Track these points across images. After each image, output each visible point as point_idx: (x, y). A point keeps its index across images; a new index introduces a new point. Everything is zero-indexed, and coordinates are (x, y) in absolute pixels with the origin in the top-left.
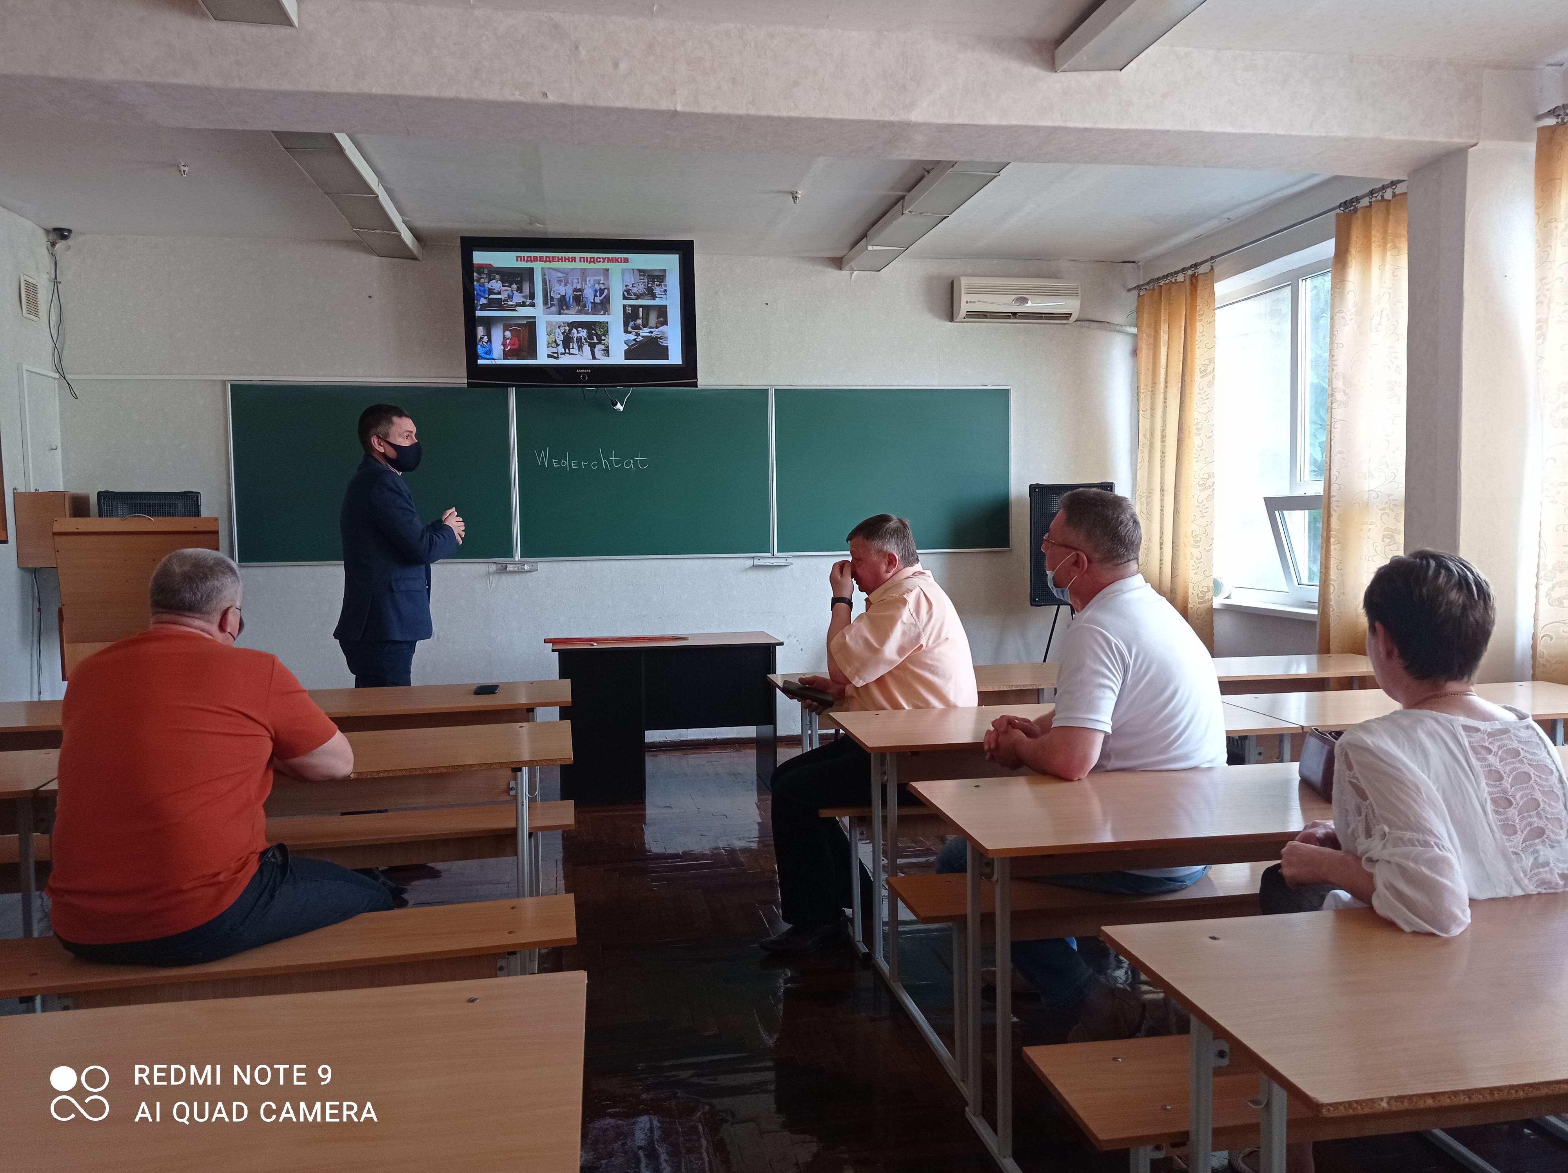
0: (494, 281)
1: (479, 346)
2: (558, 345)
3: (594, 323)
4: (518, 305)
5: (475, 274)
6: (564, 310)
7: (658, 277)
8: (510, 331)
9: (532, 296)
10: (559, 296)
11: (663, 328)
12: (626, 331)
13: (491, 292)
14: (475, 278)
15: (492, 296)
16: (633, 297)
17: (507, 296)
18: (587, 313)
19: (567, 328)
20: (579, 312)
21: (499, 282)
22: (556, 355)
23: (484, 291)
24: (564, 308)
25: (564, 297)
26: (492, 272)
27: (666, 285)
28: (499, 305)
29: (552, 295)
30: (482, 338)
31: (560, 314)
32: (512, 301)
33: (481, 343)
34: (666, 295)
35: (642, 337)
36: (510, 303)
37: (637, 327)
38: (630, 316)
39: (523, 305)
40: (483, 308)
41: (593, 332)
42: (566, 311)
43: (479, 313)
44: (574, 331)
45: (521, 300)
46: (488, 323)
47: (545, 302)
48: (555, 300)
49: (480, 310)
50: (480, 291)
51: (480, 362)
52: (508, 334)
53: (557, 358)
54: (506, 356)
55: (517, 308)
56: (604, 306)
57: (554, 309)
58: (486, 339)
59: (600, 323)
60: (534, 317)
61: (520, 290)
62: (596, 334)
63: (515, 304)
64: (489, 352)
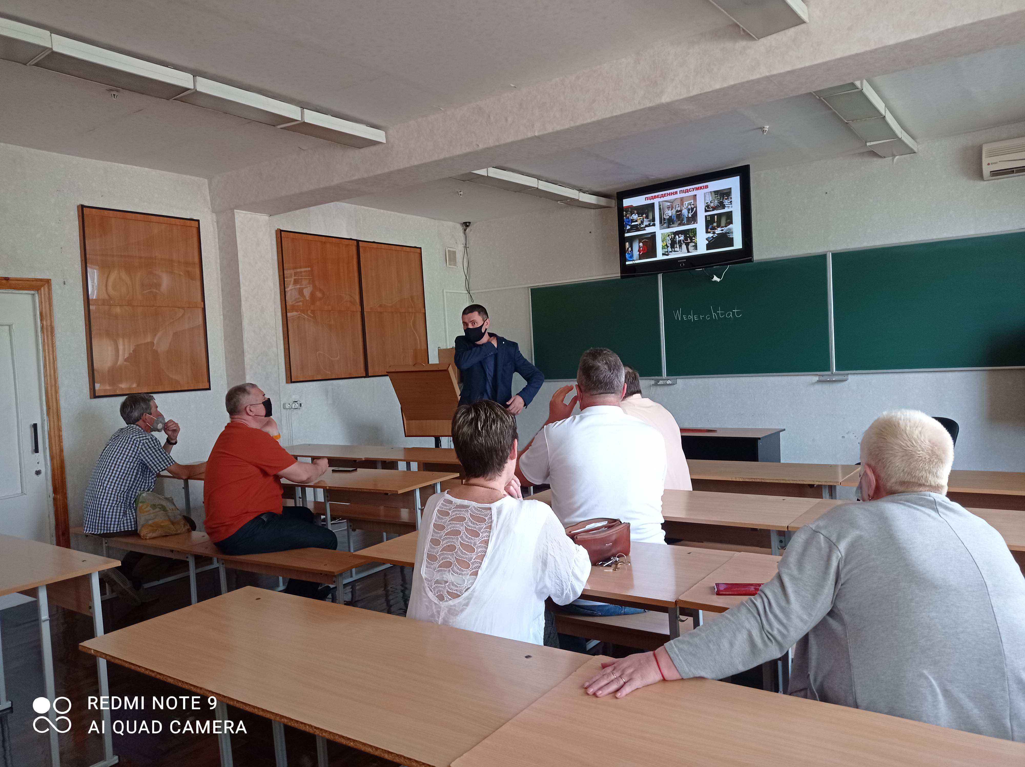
0: (634, 215)
1: (627, 254)
2: (668, 247)
3: (688, 230)
4: (647, 226)
5: (624, 213)
6: (671, 225)
7: (725, 194)
8: (642, 242)
9: (654, 220)
10: (668, 217)
11: (730, 226)
12: (707, 232)
13: (633, 221)
14: (624, 215)
15: (633, 224)
16: (711, 209)
17: (640, 222)
18: (684, 224)
19: (673, 236)
20: (680, 225)
21: (637, 215)
22: (667, 253)
23: (629, 222)
24: (671, 223)
25: (671, 217)
26: (632, 209)
27: (731, 198)
28: (637, 228)
29: (664, 217)
30: (628, 249)
31: (669, 227)
32: (643, 225)
33: (627, 252)
34: (731, 204)
35: (717, 234)
36: (642, 226)
37: (714, 228)
38: (710, 223)
39: (649, 226)
40: (629, 231)
41: (688, 235)
42: (672, 226)
43: (627, 235)
44: (677, 237)
45: (647, 223)
46: (631, 239)
47: (661, 222)
48: (666, 220)
49: (627, 232)
50: (627, 221)
51: (627, 263)
52: (641, 244)
53: (668, 255)
54: (641, 257)
55: (646, 228)
56: (693, 219)
57: (665, 225)
58: (630, 249)
59: (692, 229)
60: (655, 232)
61: (647, 217)
62: (690, 237)
63: (644, 226)
64: (632, 256)
